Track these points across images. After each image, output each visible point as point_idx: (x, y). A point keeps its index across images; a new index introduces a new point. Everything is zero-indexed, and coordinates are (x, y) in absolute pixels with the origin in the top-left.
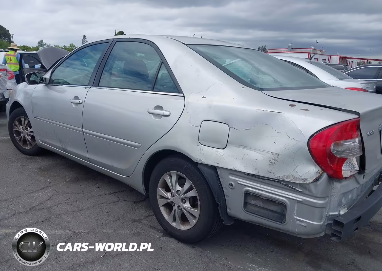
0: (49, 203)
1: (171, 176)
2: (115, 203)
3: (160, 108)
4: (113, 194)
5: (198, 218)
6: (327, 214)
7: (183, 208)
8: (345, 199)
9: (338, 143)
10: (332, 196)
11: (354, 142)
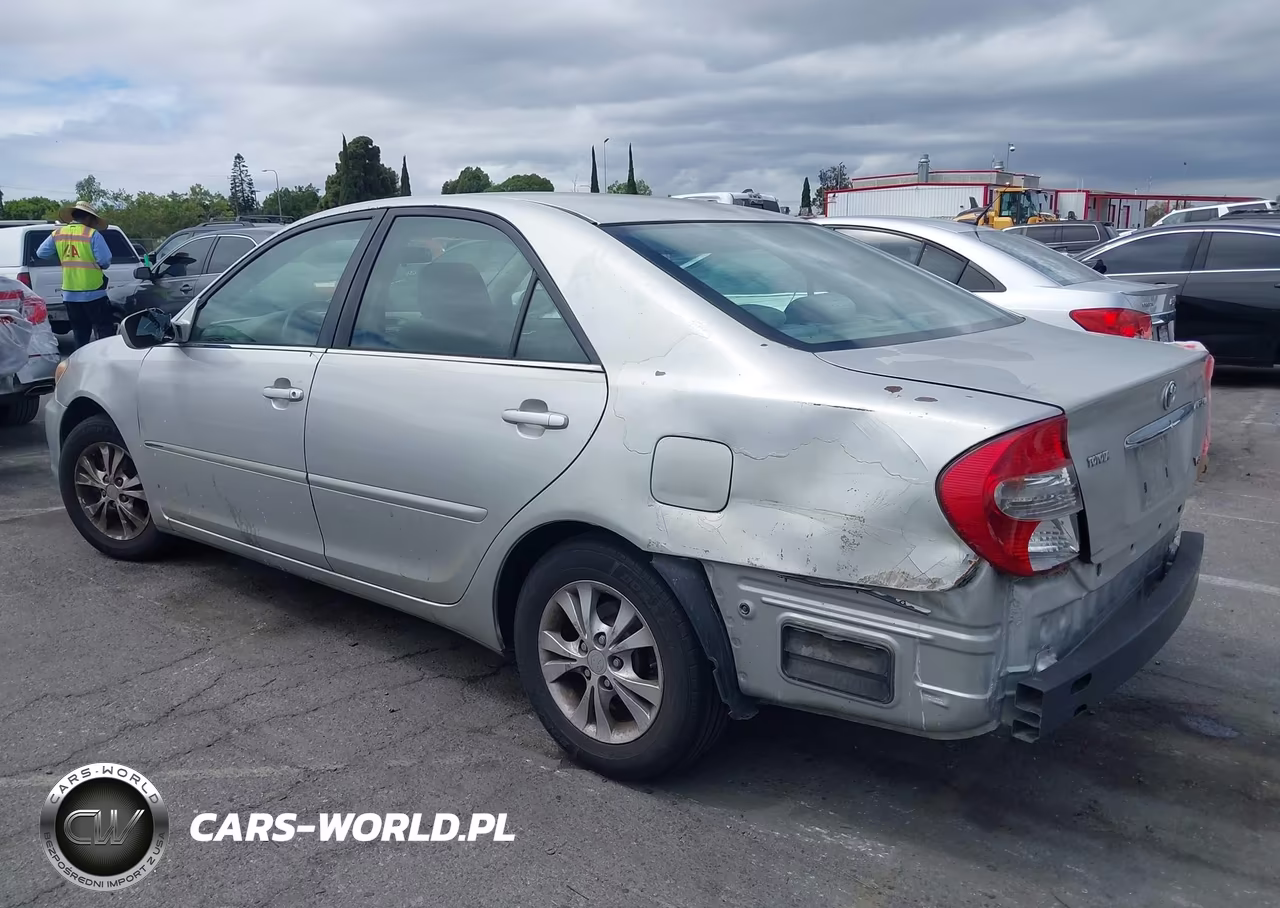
0: (217, 696)
1: (575, 595)
2: (413, 686)
3: (538, 405)
4: (402, 661)
5: (658, 708)
6: (1000, 672)
7: (614, 684)
8: (1047, 632)
9: (1015, 483)
10: (1011, 622)
11: (1058, 477)
